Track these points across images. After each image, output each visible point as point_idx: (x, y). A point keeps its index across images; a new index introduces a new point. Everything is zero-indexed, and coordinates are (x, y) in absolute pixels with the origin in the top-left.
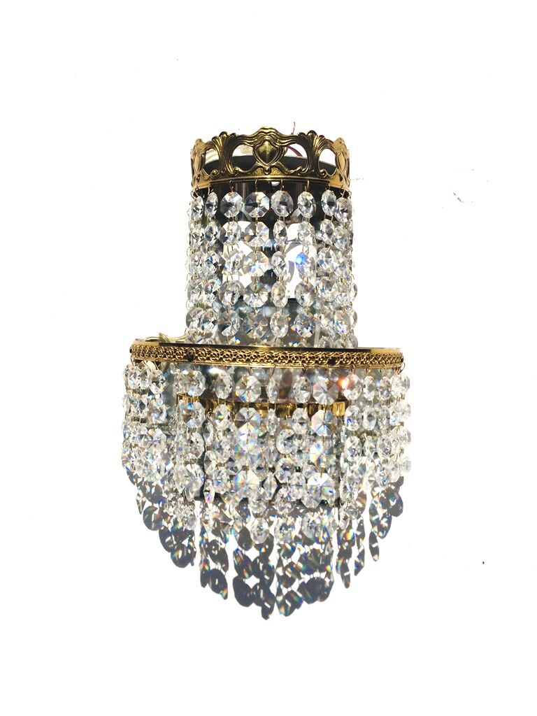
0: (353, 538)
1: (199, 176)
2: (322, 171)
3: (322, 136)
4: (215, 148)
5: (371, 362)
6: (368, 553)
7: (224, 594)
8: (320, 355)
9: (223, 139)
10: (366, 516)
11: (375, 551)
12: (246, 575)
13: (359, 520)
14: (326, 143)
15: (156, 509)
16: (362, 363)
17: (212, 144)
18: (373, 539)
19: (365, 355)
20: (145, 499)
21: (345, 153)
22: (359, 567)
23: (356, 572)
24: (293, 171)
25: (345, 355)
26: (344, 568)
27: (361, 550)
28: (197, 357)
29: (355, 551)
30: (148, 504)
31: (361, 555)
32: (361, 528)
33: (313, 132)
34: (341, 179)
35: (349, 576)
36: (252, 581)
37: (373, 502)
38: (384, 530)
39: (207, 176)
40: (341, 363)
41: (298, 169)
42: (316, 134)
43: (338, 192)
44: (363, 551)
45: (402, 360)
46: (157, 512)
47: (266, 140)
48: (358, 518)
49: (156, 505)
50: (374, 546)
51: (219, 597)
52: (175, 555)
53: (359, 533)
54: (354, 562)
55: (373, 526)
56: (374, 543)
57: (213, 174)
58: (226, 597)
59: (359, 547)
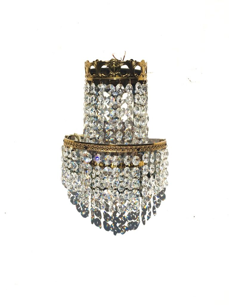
0: (147, 208)
1: (88, 75)
2: (135, 75)
3: (135, 61)
4: (94, 65)
5: (153, 148)
6: (152, 213)
7: (100, 227)
8: (134, 147)
9: (97, 62)
10: (151, 200)
11: (154, 212)
12: (108, 221)
13: (149, 202)
14: (137, 63)
15: (75, 197)
16: (150, 149)
17: (93, 64)
18: (154, 208)
19: (151, 146)
20: (70, 193)
21: (145, 66)
22: (149, 218)
23: (148, 220)
24: (124, 76)
25: (143, 147)
26: (143, 218)
27: (149, 212)
28: (88, 148)
29: (147, 212)
30: (72, 195)
31: (150, 214)
32: (150, 204)
33: (132, 60)
34: (143, 76)
35: (145, 221)
36: (110, 223)
37: (154, 195)
38: (158, 205)
39: (91, 76)
40: (142, 149)
41: (126, 75)
42: (133, 60)
43: (142, 82)
44: (151, 212)
45: (166, 145)
46: (75, 198)
47: (114, 64)
48: (149, 201)
49: (75, 196)
50: (154, 210)
51: (98, 228)
52: (82, 213)
53: (149, 206)
54: (147, 216)
55: (154, 204)
56: (154, 209)
57: (93, 76)
58: (101, 228)
59: (149, 211)
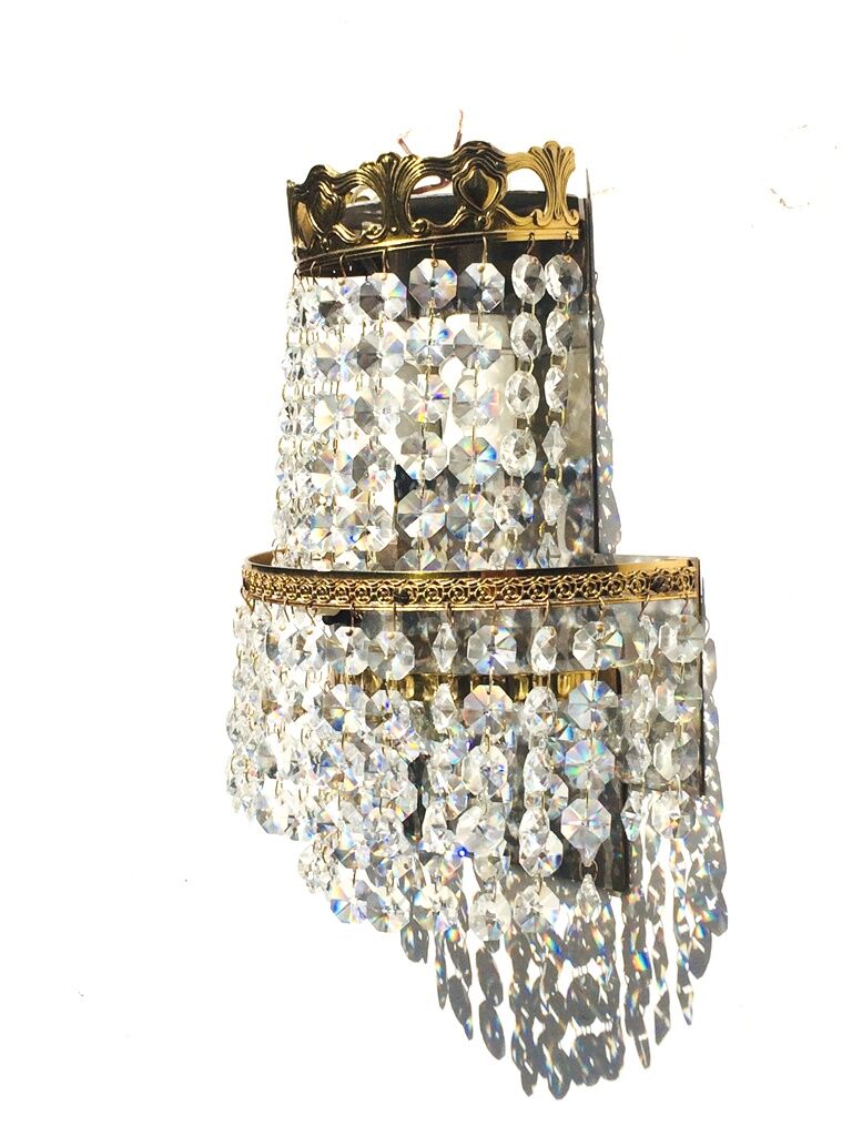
6: (675, 1002)
7: (468, 1027)
13: (656, 927)
22: (661, 1030)
23: (659, 1039)
26: (638, 1025)
27: (663, 991)
29: (655, 993)
31: (664, 1003)
32: (660, 945)
35: (646, 1043)
44: (667, 994)
48: (654, 924)
53: (657, 956)
54: (653, 1016)
55: (681, 947)
58: (470, 1035)
59: (660, 985)
